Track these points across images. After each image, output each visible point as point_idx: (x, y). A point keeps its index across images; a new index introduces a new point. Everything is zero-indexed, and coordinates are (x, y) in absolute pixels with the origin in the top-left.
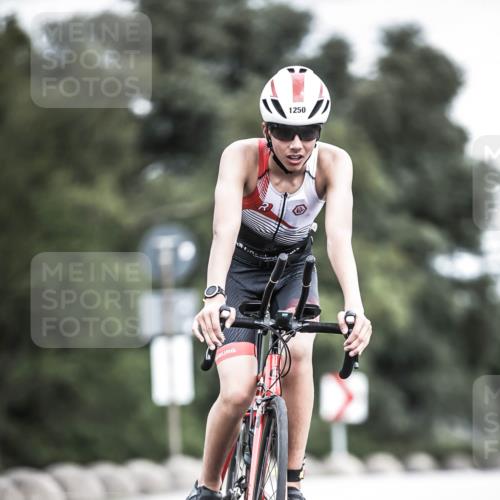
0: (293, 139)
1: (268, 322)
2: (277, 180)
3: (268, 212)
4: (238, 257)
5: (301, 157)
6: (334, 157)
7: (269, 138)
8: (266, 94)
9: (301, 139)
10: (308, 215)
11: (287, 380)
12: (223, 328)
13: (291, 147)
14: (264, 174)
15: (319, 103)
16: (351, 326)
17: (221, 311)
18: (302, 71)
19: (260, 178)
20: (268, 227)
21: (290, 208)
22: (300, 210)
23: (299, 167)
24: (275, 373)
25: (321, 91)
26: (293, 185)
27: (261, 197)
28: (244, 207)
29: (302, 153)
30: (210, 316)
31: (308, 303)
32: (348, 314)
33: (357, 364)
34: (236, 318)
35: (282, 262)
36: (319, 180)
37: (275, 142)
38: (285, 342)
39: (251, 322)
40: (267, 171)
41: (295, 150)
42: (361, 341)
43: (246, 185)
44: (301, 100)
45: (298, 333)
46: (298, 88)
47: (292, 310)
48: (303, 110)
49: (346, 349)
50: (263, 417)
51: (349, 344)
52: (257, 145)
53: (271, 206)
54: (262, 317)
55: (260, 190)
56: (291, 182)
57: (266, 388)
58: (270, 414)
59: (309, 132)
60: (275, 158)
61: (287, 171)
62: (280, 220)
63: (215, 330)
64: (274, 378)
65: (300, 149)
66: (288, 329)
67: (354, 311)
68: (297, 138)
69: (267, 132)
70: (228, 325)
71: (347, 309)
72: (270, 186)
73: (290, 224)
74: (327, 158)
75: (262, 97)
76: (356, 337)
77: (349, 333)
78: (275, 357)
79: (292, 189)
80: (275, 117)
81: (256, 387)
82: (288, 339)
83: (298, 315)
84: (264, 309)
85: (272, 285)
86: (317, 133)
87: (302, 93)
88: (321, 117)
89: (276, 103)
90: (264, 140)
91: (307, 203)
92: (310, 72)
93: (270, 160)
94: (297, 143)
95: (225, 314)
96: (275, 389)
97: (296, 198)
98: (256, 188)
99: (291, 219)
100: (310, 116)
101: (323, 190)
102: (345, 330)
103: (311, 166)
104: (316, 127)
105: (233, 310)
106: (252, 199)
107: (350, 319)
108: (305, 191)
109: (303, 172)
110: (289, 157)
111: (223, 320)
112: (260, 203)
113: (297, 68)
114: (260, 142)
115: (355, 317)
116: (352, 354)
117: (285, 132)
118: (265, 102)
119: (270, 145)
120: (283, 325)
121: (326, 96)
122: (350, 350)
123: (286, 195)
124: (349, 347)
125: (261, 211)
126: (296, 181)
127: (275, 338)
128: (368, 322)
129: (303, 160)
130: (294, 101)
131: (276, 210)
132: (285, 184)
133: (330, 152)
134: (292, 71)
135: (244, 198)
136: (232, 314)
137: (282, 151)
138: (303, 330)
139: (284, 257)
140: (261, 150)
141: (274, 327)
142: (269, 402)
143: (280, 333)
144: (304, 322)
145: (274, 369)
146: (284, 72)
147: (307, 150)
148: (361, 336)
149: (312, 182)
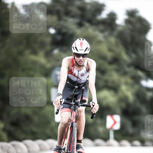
0: (80, 57)
1: (73, 103)
3: (74, 75)
5: (82, 62)
7: (74, 57)
8: (74, 45)
9: (82, 57)
12: (61, 104)
14: (73, 65)
15: (87, 48)
16: (93, 106)
17: (60, 100)
18: (83, 40)
19: (72, 67)
22: (82, 75)
23: (82, 64)
24: (74, 116)
25: (87, 45)
27: (73, 71)
28: (68, 74)
29: (82, 61)
30: (58, 101)
31: (83, 99)
33: (95, 116)
34: (64, 102)
36: (87, 68)
38: (77, 108)
39: (68, 103)
40: (74, 65)
41: (80, 60)
42: (96, 110)
43: (69, 68)
44: (82, 47)
45: (80, 107)
46: (81, 44)
48: (83, 50)
49: (92, 111)
50: (71, 127)
51: (93, 110)
53: (75, 74)
54: (71, 102)
55: (72, 69)
57: (72, 120)
58: (72, 127)
60: (76, 62)
62: (78, 77)
63: (59, 104)
64: (74, 117)
66: (78, 105)
67: (94, 102)
68: (81, 57)
69: (74, 55)
70: (62, 103)
71: (93, 101)
72: (75, 68)
73: (80, 78)
75: (73, 46)
77: (93, 107)
78: (75, 112)
83: (81, 102)
84: (72, 100)
85: (74, 94)
86: (86, 56)
88: (87, 52)
89: (76, 48)
91: (84, 73)
92: (85, 40)
93: (75, 62)
94: (81, 58)
95: (61, 100)
96: (74, 120)
97: (81, 72)
98: (71, 69)
99: (80, 77)
100: (85, 52)
101: (88, 70)
102: (92, 107)
103: (85, 64)
104: (86, 54)
105: (64, 100)
106: (70, 72)
107: (93, 104)
110: (79, 62)
111: (61, 102)
112: (73, 73)
113: (81, 39)
114: (72, 57)
115: (95, 103)
116: (93, 113)
117: (78, 55)
118: (73, 47)
119: (74, 58)
120: (77, 104)
121: (89, 46)
122: (93, 112)
123: (79, 71)
124: (93, 111)
126: (81, 68)
127: (75, 107)
128: (98, 105)
129: (83, 63)
130: (81, 47)
131: (77, 75)
134: (80, 40)
135: (68, 71)
136: (63, 101)
137: (77, 60)
138: (82, 106)
139: (77, 87)
141: (74, 105)
142: (72, 124)
143: (76, 106)
144: (82, 104)
145: (74, 115)
146: (78, 40)
147: (84, 60)
148: (96, 108)
149: (85, 68)
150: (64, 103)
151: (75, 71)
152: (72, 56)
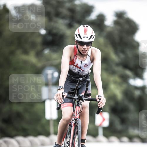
0: (84, 45)
1: (76, 97)
2: (79, 57)
3: (77, 66)
4: (68, 79)
5: (86, 51)
6: (96, 51)
7: (77, 45)
10: (88, 67)
11: (82, 114)
12: (63, 98)
13: (84, 48)
14: (76, 55)
15: (92, 36)
16: (100, 99)
17: (62, 93)
18: (87, 26)
19: (74, 56)
20: (76, 70)
21: (83, 65)
22: (86, 66)
23: (86, 54)
24: (78, 112)
25: (92, 32)
26: (84, 59)
29: (87, 49)
31: (88, 92)
32: (99, 96)
33: (101, 110)
35: (80, 80)
37: (79, 46)
38: (81, 103)
39: (71, 97)
40: (77, 54)
42: (103, 104)
43: (70, 58)
44: (87, 35)
45: (85, 101)
46: (85, 31)
47: (83, 94)
48: (87, 37)
50: (74, 124)
52: (74, 47)
53: (78, 64)
54: (74, 96)
56: (83, 57)
57: (75, 116)
59: (88, 44)
60: (79, 51)
61: (82, 55)
62: (80, 68)
63: (61, 99)
65: (86, 49)
66: (82, 99)
68: (85, 45)
69: (76, 43)
70: (64, 97)
71: (99, 94)
72: (77, 59)
73: (83, 70)
74: (94, 51)
76: (101, 102)
77: (99, 101)
78: (78, 107)
79: (83, 60)
80: (79, 39)
81: (72, 116)
82: (82, 102)
83: (85, 96)
84: (75, 94)
85: (77, 87)
86: (91, 44)
87: (87, 33)
88: (92, 40)
89: (79, 35)
90: (76, 46)
91: (88, 64)
92: (89, 27)
93: (77, 51)
94: (85, 47)
95: (64, 94)
96: (78, 116)
97: (85, 62)
98: (73, 59)
99: (83, 68)
100: (89, 39)
101: (92, 60)
103: (89, 53)
105: (66, 93)
106: (72, 62)
108: (87, 60)
109: (87, 55)
110: (83, 51)
111: (63, 96)
113: (85, 26)
116: (100, 107)
117: (82, 44)
119: (77, 47)
120: (80, 98)
123: (82, 61)
125: (75, 66)
126: (85, 58)
127: (78, 102)
130: (85, 35)
131: (79, 66)
132: (81, 58)
133: (95, 50)
134: (84, 26)
135: (70, 62)
137: (81, 49)
138: (86, 100)
140: (75, 48)
141: (78, 99)
142: (76, 120)
143: (80, 100)
144: (86, 98)
145: (78, 110)
146: (82, 26)
147: (88, 49)
148: (103, 102)
149: (89, 58)
150: (66, 98)
151: (78, 61)
152: (75, 44)
